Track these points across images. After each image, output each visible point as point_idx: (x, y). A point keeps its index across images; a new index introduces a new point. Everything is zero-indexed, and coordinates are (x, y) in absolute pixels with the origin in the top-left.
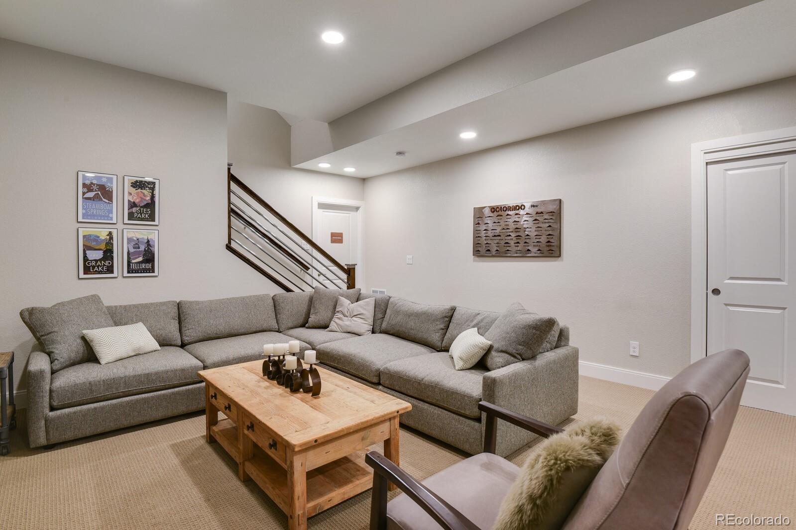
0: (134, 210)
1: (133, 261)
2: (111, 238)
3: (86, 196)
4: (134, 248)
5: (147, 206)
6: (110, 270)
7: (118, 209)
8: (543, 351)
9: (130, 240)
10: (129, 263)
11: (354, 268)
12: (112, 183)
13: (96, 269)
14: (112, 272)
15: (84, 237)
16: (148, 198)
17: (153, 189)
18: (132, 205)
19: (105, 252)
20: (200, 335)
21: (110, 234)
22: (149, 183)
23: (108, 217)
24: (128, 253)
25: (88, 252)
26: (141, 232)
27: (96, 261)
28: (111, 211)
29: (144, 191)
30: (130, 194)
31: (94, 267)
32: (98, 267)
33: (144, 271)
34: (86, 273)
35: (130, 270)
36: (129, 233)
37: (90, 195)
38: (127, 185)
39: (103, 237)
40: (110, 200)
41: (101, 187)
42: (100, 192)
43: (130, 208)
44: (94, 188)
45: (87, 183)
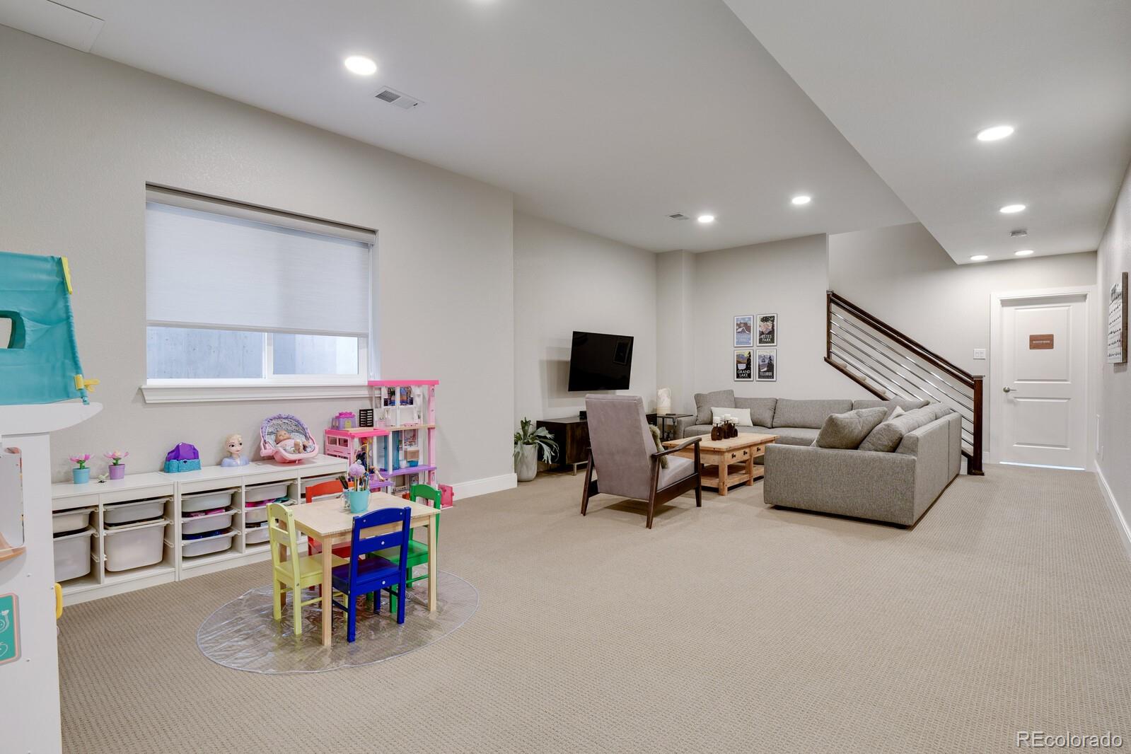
0: (762, 336)
1: (762, 371)
2: (750, 356)
3: (738, 331)
4: (762, 362)
5: (769, 333)
6: (749, 376)
7: (755, 336)
8: (863, 449)
9: (760, 356)
10: (759, 371)
11: (982, 381)
12: (751, 321)
14: (750, 378)
15: (737, 356)
16: (770, 328)
17: (773, 321)
18: (762, 333)
19: (747, 365)
20: (783, 423)
21: (750, 353)
22: (771, 317)
23: (748, 342)
24: (759, 366)
25: (738, 365)
26: (766, 351)
27: (743, 370)
28: (750, 339)
29: (768, 323)
30: (760, 326)
31: (741, 374)
32: (744, 373)
33: (768, 377)
34: (737, 378)
35: (760, 377)
36: (759, 352)
37: (740, 330)
38: (759, 320)
39: (746, 355)
40: (750, 332)
41: (746, 324)
42: (745, 327)
43: (760, 335)
44: (742, 325)
45: (739, 323)
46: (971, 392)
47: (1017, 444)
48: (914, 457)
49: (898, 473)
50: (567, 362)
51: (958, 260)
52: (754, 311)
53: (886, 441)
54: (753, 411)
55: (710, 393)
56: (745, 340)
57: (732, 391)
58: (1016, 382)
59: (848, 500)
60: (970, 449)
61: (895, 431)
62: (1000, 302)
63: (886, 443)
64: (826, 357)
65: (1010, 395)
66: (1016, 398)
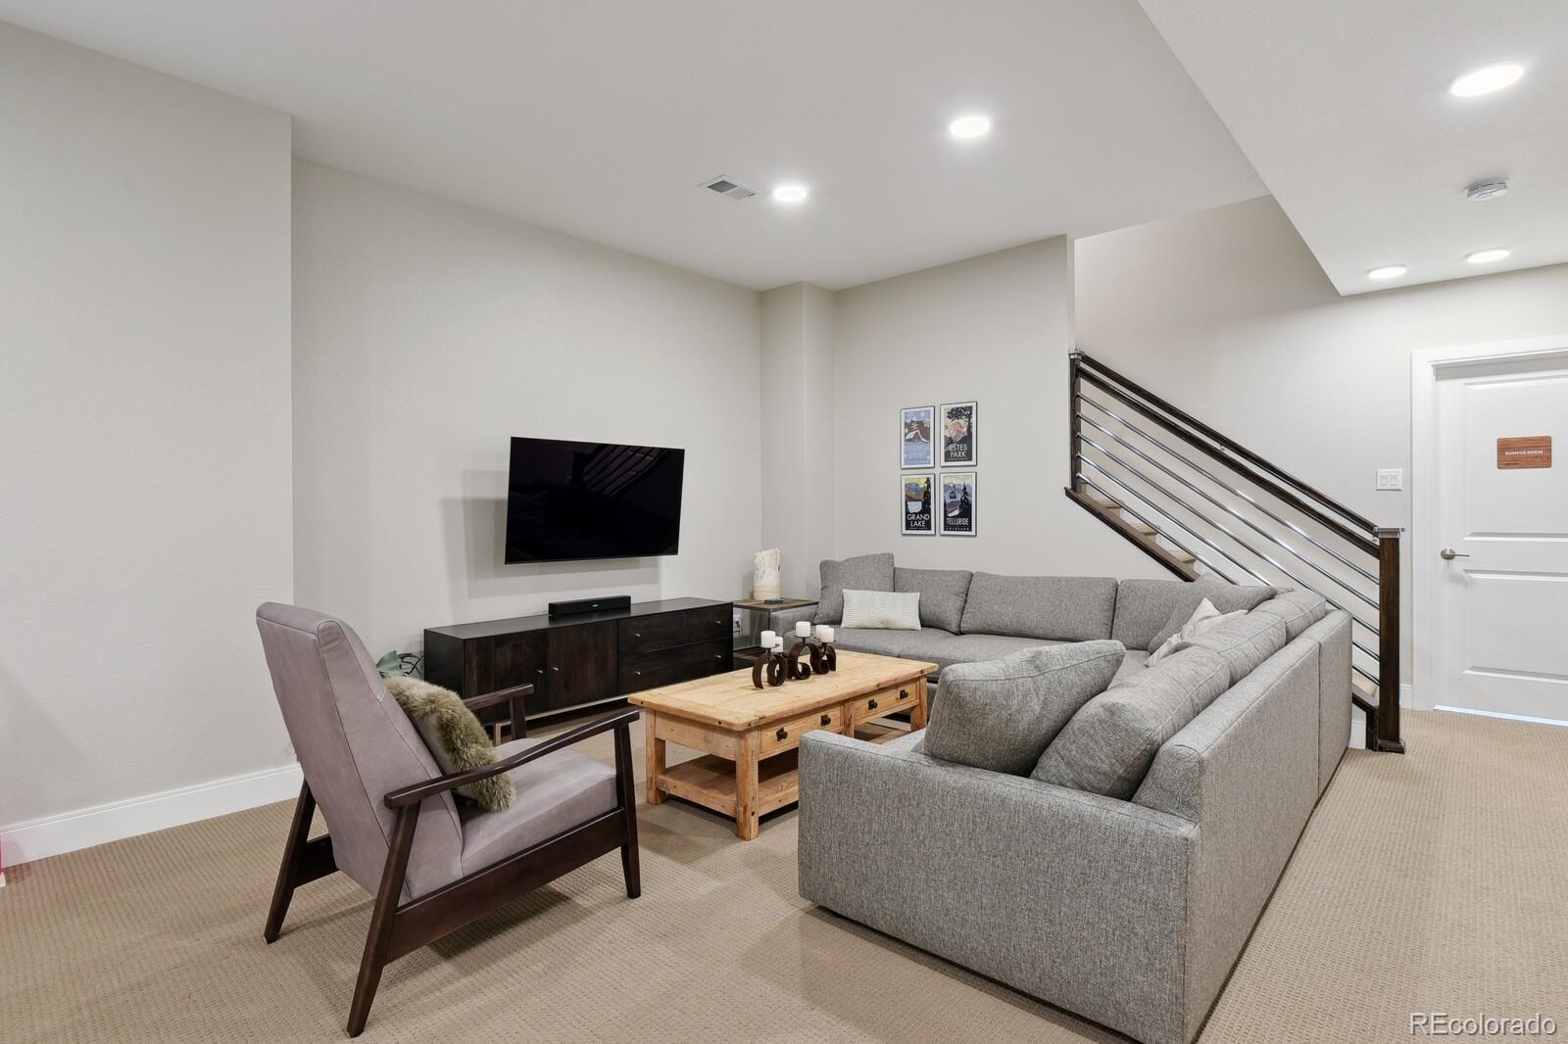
0: (950, 447)
1: (950, 515)
2: (929, 486)
3: (908, 437)
4: (951, 498)
5: (963, 441)
6: (928, 527)
8: (1044, 778)
9: (946, 487)
10: (946, 516)
11: (1398, 539)
12: (929, 417)
13: (916, 524)
14: (929, 529)
15: (906, 485)
16: (965, 430)
17: (969, 416)
18: (950, 441)
19: (924, 504)
20: (980, 625)
21: (928, 480)
22: (965, 409)
23: (926, 459)
24: (945, 505)
25: (909, 503)
26: (958, 476)
27: (916, 514)
28: (928, 453)
29: (960, 421)
30: (946, 427)
31: (914, 521)
32: (917, 522)
33: (961, 528)
34: (907, 529)
35: (947, 527)
36: (946, 476)
37: (911, 435)
38: (944, 415)
39: (922, 484)
40: (928, 438)
41: (921, 424)
42: (919, 430)
43: (947, 445)
44: (915, 426)
45: (909, 421)
46: (1373, 565)
47: (1471, 669)
48: (1187, 830)
49: (1136, 876)
50: (497, 502)
51: (1343, 286)
52: (935, 396)
53: (1106, 761)
54: (924, 598)
55: (847, 560)
56: (920, 456)
57: (891, 556)
58: (1467, 538)
59: (994, 934)
60: (1370, 692)
61: (1132, 733)
62: (1431, 370)
63: (1106, 767)
64: (1069, 486)
65: (1457, 565)
66: (1467, 571)
